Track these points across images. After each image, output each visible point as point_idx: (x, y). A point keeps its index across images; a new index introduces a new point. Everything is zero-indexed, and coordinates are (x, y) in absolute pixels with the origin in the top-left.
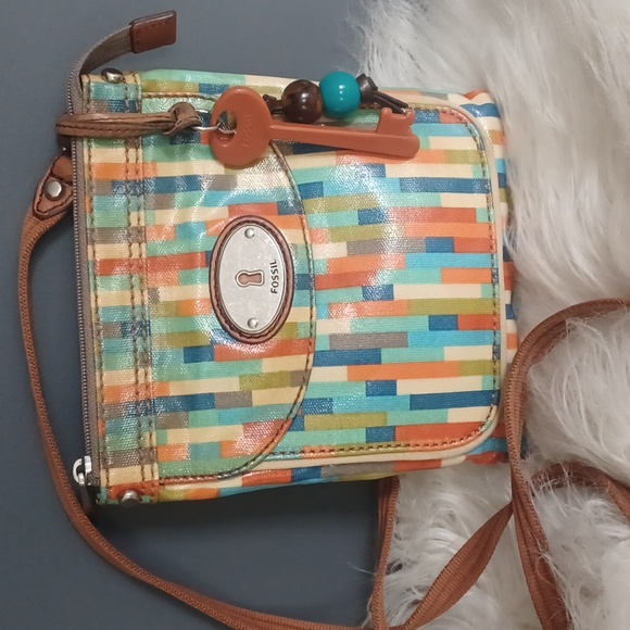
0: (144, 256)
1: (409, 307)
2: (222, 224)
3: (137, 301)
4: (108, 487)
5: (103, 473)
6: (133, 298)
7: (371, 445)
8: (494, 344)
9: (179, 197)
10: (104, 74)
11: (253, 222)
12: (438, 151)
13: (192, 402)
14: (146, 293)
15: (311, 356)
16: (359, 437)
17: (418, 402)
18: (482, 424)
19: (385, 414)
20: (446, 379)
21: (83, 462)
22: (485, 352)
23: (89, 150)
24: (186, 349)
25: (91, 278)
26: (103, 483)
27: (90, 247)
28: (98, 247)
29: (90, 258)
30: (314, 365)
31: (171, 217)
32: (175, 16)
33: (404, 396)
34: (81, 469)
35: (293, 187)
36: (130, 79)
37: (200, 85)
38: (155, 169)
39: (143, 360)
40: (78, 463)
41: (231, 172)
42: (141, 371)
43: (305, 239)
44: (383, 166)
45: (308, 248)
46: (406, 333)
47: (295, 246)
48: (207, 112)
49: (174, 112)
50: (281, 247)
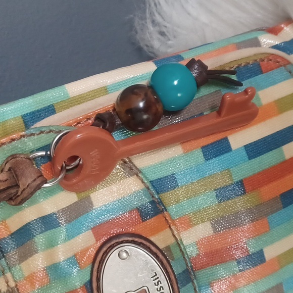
1: (279, 262)
2: (92, 252)
9: (40, 239)
11: (122, 242)
12: (269, 105)
31: (38, 262)
35: (148, 188)
37: (23, 117)
41: (83, 195)
43: (174, 236)
44: (226, 139)
45: (178, 244)
46: (281, 284)
47: (168, 248)
48: (44, 153)
49: (9, 170)
50: (157, 257)
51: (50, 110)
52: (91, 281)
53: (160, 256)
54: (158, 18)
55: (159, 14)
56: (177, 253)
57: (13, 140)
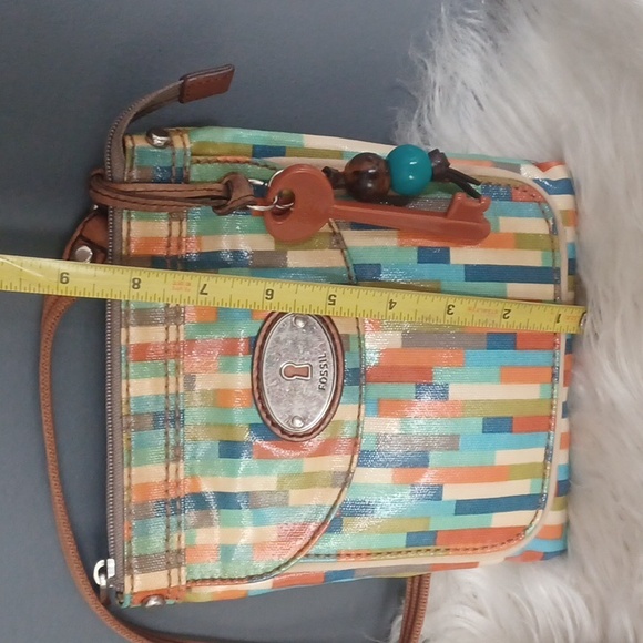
0: (181, 339)
1: (463, 408)
3: (172, 389)
4: (133, 594)
5: (127, 579)
6: (167, 387)
7: (410, 549)
8: (547, 447)
10: (149, 137)
12: (508, 234)
13: (226, 500)
14: (181, 380)
15: (356, 457)
16: (400, 541)
17: (463, 507)
18: (525, 528)
19: (428, 518)
20: (494, 484)
21: (106, 563)
22: (536, 455)
23: (129, 223)
24: (221, 442)
25: (123, 364)
26: (127, 590)
27: (123, 330)
28: (133, 330)
29: (123, 341)
30: (358, 465)
32: (233, 71)
33: (449, 502)
34: (103, 571)
35: (348, 268)
36: (178, 142)
37: (253, 147)
38: (199, 244)
39: (175, 454)
40: (100, 564)
41: (281, 247)
42: (172, 466)
43: (358, 328)
44: (447, 250)
45: (360, 338)
46: (458, 436)
47: (347, 336)
48: (262, 183)
49: (226, 184)
50: (333, 339)
51: (280, 151)
52: (257, 337)
53: (337, 341)
54: (426, 123)
55: (430, 121)
56: (354, 345)
57: (238, 162)
